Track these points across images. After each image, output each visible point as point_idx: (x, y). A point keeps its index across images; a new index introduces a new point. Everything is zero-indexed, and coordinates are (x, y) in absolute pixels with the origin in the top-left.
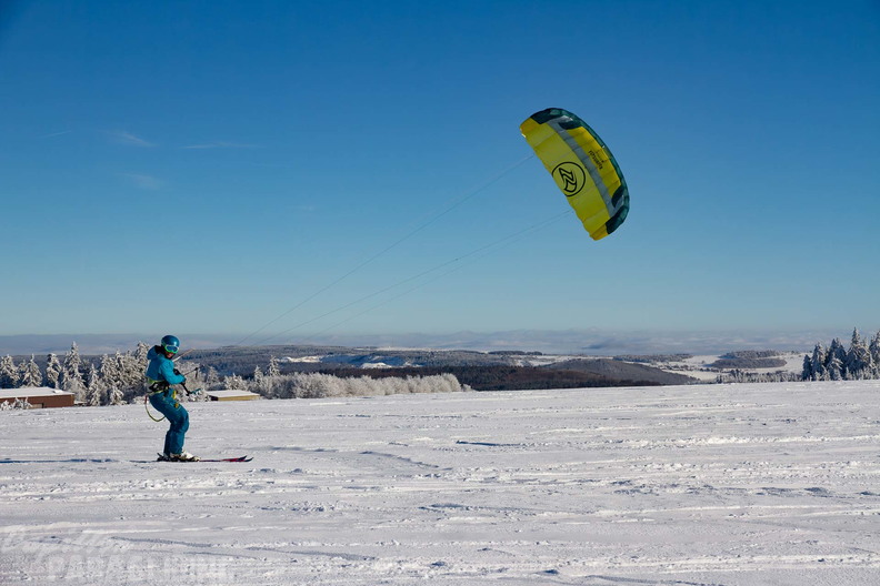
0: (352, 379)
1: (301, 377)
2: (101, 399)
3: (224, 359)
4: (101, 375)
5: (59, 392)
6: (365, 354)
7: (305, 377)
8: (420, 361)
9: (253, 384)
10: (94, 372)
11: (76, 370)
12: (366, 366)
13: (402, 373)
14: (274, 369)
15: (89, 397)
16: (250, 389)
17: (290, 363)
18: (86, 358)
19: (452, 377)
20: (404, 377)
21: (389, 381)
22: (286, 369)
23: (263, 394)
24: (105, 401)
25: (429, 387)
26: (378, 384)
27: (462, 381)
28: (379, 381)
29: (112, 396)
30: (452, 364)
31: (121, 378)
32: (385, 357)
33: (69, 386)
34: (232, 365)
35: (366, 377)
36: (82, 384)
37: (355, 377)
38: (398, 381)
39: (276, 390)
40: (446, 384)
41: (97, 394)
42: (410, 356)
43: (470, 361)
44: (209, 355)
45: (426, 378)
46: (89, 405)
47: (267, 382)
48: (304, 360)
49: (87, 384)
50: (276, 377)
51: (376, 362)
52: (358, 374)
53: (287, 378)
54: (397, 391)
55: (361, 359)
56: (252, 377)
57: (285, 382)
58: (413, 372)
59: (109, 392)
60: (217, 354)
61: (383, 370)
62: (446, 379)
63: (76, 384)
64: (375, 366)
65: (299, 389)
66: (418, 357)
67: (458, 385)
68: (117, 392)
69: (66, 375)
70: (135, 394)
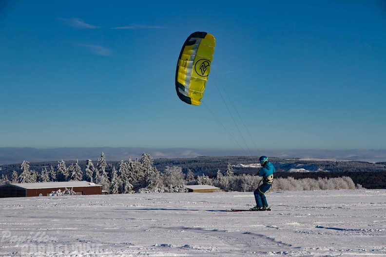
0: (281, 179)
1: (248, 178)
2: (119, 189)
3: (199, 165)
4: (119, 174)
5: (93, 184)
6: (291, 162)
7: (250, 177)
8: (329, 168)
9: (216, 182)
10: (115, 172)
11: (104, 170)
12: (292, 170)
13: (315, 176)
14: (230, 172)
15: (112, 188)
16: (214, 185)
17: (242, 168)
18: (110, 162)
19: (349, 179)
20: (316, 179)
21: (305, 181)
22: (238, 172)
23: (222, 188)
24: (121, 190)
25: (333, 185)
26: (298, 183)
27: (356, 182)
28: (300, 181)
29: (126, 187)
30: (350, 170)
31: (132, 176)
32: (305, 165)
33: (99, 181)
34: (204, 169)
35: (290, 178)
36: (107, 180)
37: (283, 177)
38: (312, 181)
39: (231, 186)
40: (345, 183)
41: (116, 186)
42: (322, 164)
43: (362, 168)
44: (190, 162)
45: (331, 179)
46: (111, 193)
47: (225, 180)
48: (252, 166)
49: (110, 180)
50: (231, 177)
51: (298, 168)
52: (285, 176)
53: (238, 178)
54: (312, 188)
55: (289, 166)
56: (215, 177)
57: (236, 181)
58: (323, 175)
59: (124, 185)
60: (195, 161)
61: (303, 174)
62: (345, 180)
63: (104, 179)
64: (298, 170)
65: (246, 185)
66: (327, 165)
67: (353, 184)
68: (129, 185)
69: (98, 173)
70: (141, 187)
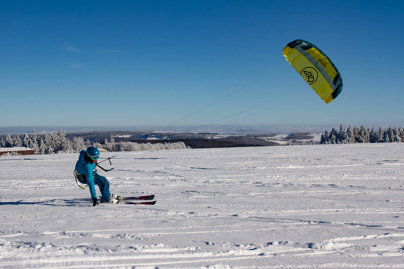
0: (143, 144)
1: (123, 143)
2: (45, 152)
3: (92, 136)
4: (45, 142)
5: (29, 149)
6: (148, 134)
7: (125, 143)
8: (170, 137)
9: (104, 146)
10: (42, 141)
11: (35, 140)
12: (149, 139)
14: (113, 140)
15: (40, 151)
16: (103, 148)
17: (118, 138)
18: (39, 135)
19: (183, 143)
20: (164, 143)
21: (158, 145)
22: (117, 140)
23: (108, 150)
24: (47, 152)
25: (173, 147)
26: (153, 146)
27: (187, 145)
28: (154, 145)
29: (49, 151)
30: (182, 138)
32: (156, 135)
33: (33, 147)
34: (96, 138)
35: (149, 143)
36: (37, 146)
38: (161, 145)
39: (113, 148)
40: (180, 146)
41: (43, 150)
42: (166, 135)
43: (189, 137)
44: (87, 134)
45: (173, 144)
46: (40, 154)
47: (110, 145)
48: (124, 136)
49: (39, 146)
50: (113, 143)
51: (152, 137)
52: (146, 142)
53: (118, 143)
54: (161, 149)
55: (147, 136)
56: (104, 143)
57: (117, 145)
58: (167, 141)
59: (48, 149)
61: (155, 140)
62: (181, 144)
63: (36, 145)
64: (152, 139)
65: (122, 148)
66: (169, 135)
67: (185, 146)
68: (51, 149)
69: (31, 142)
70: (58, 150)
